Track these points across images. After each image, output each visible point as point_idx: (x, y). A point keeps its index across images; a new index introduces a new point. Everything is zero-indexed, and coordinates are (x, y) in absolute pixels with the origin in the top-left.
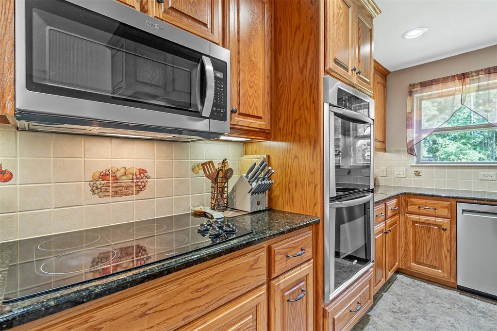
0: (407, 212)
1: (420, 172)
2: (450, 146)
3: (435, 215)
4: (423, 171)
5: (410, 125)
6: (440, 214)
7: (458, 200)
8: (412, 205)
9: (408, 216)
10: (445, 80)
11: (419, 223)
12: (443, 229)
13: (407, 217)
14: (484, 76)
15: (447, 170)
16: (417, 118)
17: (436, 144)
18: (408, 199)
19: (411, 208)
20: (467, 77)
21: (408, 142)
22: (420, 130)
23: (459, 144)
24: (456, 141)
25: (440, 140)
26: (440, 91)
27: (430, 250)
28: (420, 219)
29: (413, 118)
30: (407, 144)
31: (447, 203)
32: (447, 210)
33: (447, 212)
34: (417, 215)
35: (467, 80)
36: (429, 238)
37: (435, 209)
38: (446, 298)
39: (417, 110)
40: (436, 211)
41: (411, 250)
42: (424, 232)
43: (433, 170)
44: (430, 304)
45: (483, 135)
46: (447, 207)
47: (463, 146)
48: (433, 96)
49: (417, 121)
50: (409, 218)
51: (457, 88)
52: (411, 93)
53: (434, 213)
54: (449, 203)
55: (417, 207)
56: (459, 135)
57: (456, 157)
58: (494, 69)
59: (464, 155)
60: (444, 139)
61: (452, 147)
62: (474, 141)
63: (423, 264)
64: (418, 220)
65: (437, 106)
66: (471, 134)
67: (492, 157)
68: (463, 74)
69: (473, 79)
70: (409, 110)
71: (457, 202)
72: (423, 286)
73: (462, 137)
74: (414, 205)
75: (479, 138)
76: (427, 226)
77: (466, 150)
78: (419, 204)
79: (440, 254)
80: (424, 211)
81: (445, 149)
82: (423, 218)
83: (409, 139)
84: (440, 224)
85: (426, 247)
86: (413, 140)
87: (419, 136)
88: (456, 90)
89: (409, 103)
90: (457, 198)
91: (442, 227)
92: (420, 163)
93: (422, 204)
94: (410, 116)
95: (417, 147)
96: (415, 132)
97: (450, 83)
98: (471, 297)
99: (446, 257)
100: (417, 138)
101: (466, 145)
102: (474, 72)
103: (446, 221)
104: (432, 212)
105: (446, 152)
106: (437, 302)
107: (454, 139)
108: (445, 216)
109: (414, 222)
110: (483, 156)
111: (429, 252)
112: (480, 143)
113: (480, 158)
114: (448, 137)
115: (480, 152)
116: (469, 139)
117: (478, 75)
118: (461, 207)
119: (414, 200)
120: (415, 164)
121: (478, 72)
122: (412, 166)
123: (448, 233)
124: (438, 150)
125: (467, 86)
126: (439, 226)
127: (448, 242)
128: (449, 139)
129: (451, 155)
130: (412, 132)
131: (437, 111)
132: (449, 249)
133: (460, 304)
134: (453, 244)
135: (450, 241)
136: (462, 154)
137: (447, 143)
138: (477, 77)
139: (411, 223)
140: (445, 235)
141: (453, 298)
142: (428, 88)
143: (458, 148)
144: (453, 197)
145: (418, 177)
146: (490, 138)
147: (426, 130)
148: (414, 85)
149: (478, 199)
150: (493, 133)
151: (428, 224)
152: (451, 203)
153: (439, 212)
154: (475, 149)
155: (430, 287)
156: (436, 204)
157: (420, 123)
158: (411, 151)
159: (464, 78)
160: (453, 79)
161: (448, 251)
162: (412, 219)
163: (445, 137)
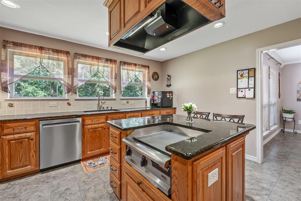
0: (3, 134)
1: (13, 104)
2: (29, 88)
3: (26, 132)
4: (15, 103)
5: (4, 70)
6: (29, 130)
7: (40, 119)
8: (7, 128)
9: (4, 137)
10: (30, 46)
11: (14, 140)
12: (31, 139)
13: (3, 139)
14: (51, 52)
15: (32, 102)
16: (10, 66)
17: (20, 86)
18: (3, 125)
19: (6, 131)
20: (43, 50)
21: (2, 82)
22: (12, 75)
23: (34, 87)
24: (33, 86)
25: (22, 84)
26: (27, 52)
27: (22, 156)
28: (14, 137)
29: (7, 65)
30: (2, 84)
31: (33, 123)
32: (34, 127)
33: (34, 128)
34: (12, 134)
35: (43, 51)
36: (21, 148)
37: (26, 128)
38: (34, 182)
39: (10, 60)
40: (27, 129)
41: (7, 162)
42: (18, 145)
43: (23, 102)
44: (24, 192)
45: (46, 83)
46: (33, 125)
47: (36, 89)
48: (22, 54)
49: (10, 68)
50: (5, 139)
51: (38, 54)
52: (4, 47)
53: (25, 130)
54: (35, 122)
55: (12, 129)
56: (34, 82)
57: (32, 94)
58: (56, 50)
59: (37, 93)
60: (25, 83)
61: (30, 89)
62: (42, 86)
63: (18, 167)
64: (13, 138)
65: (20, 63)
66: (40, 82)
67: (50, 95)
68: (41, 47)
69: (46, 52)
70: (3, 58)
71: (40, 121)
72: (17, 184)
73: (35, 84)
74: (9, 128)
75: (44, 85)
76: (20, 141)
77: (38, 91)
78: (14, 127)
79: (29, 156)
80: (18, 131)
81: (26, 90)
82: (16, 136)
83: (3, 80)
84: (29, 136)
85: (19, 155)
86: (7, 81)
87: (12, 79)
88: (37, 55)
89: (3, 53)
90: (40, 118)
91: (31, 138)
92: (13, 98)
93: (16, 127)
94: (4, 63)
95: (10, 87)
96: (8, 75)
97: (33, 50)
98: (48, 172)
99: (33, 156)
100: (10, 80)
101: (38, 88)
102: (47, 48)
103: (33, 133)
104: (24, 130)
105: (26, 91)
106: (28, 188)
107: (31, 84)
108: (32, 130)
109: (9, 141)
110: (46, 94)
111: (22, 157)
112: (45, 87)
113: (45, 95)
114: (27, 83)
115: (44, 92)
116: (39, 85)
117: (49, 51)
118: (42, 123)
119: (9, 125)
120: (8, 99)
121: (49, 49)
122: (6, 100)
123: (34, 140)
124: (21, 90)
125: (43, 54)
126: (29, 138)
127: (34, 146)
128: (28, 84)
129: (29, 93)
130: (6, 75)
131: (20, 65)
132: (35, 150)
133: (42, 180)
134: (38, 146)
135: (36, 145)
136: (36, 93)
137: (27, 86)
138: (48, 52)
139: (7, 142)
140: (32, 142)
141: (38, 179)
142: (18, 48)
143: (33, 89)
144: (37, 118)
145: (12, 107)
146: (49, 86)
147: (17, 76)
148: (7, 41)
149: (50, 117)
150: (50, 83)
151: (21, 139)
152: (36, 122)
153: (28, 129)
154: (42, 90)
155: (23, 180)
156: (26, 125)
157: (12, 70)
158: (5, 89)
159: (42, 50)
160: (35, 48)
161: (34, 152)
162: (7, 139)
163: (25, 82)
